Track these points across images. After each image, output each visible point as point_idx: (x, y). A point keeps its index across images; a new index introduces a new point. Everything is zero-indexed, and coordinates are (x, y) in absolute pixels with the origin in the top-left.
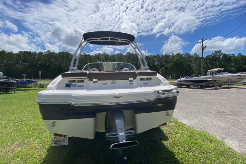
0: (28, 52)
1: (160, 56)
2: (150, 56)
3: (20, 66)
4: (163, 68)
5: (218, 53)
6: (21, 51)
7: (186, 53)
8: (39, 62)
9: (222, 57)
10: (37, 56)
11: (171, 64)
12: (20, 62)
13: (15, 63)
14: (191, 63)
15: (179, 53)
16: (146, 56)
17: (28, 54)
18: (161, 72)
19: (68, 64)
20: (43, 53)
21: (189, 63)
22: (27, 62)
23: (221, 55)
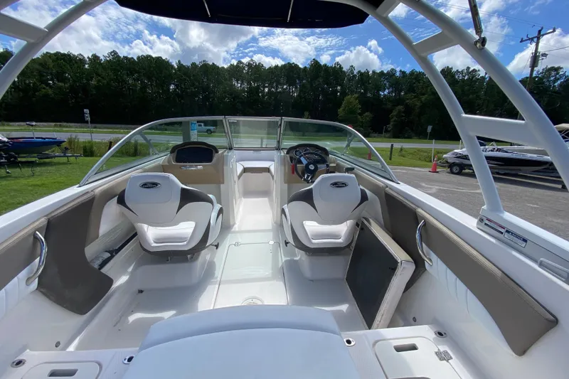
0: (64, 55)
1: (398, 74)
2: (371, 73)
3: (50, 92)
4: (400, 107)
5: (553, 73)
6: (47, 53)
7: (468, 68)
8: (93, 82)
9: (560, 85)
10: (86, 66)
11: (423, 98)
12: (48, 80)
13: (38, 84)
14: (478, 96)
15: (450, 67)
16: (359, 72)
17: (64, 59)
18: (395, 118)
19: (162, 89)
20: (102, 58)
21: (471, 96)
22: (63, 80)
23: (559, 79)
